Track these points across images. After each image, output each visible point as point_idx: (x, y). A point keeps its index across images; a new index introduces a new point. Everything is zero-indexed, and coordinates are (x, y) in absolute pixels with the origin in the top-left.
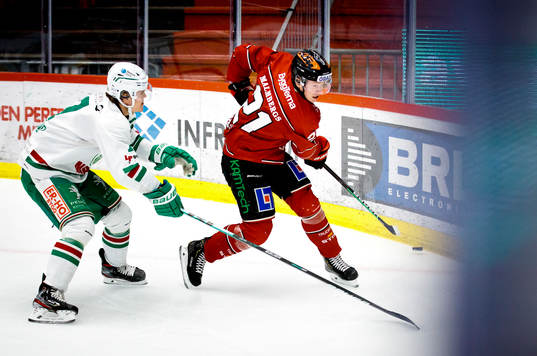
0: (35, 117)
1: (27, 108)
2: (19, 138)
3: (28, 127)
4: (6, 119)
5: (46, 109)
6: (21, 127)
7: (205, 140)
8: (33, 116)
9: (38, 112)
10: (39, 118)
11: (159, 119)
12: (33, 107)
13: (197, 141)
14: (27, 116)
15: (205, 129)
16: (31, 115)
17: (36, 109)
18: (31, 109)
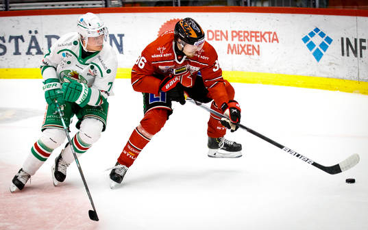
0: (239, 37)
1: (233, 32)
2: (228, 53)
3: (234, 45)
4: (218, 40)
5: (247, 32)
6: (229, 45)
7: (361, 52)
8: (237, 38)
9: (240, 34)
10: (242, 38)
11: (328, 37)
12: (237, 31)
13: (355, 52)
14: (233, 37)
15: (361, 44)
16: (236, 36)
17: (239, 32)
18: (236, 32)
